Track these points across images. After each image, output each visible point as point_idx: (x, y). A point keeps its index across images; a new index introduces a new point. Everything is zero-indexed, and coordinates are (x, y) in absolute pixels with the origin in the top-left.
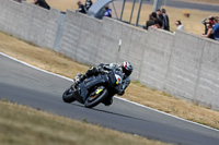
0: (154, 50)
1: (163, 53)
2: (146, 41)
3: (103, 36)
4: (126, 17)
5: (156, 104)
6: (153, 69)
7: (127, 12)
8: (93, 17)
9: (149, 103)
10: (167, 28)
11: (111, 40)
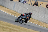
0: (35, 11)
1: (37, 11)
2: (33, 9)
3: (24, 7)
4: (29, 3)
6: (35, 15)
8: (22, 3)
9: (34, 22)
11: (26, 8)
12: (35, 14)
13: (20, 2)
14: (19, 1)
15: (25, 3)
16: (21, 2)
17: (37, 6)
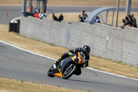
0: (129, 41)
1: (134, 42)
2: (123, 36)
3: (96, 35)
4: (109, 21)
5: (133, 75)
6: (129, 53)
7: (110, 18)
8: (88, 24)
9: (129, 75)
10: (135, 26)
12: (132, 52)
13: (82, 21)
14: (81, 18)
15: (99, 22)
16: (88, 21)
17: (133, 28)
